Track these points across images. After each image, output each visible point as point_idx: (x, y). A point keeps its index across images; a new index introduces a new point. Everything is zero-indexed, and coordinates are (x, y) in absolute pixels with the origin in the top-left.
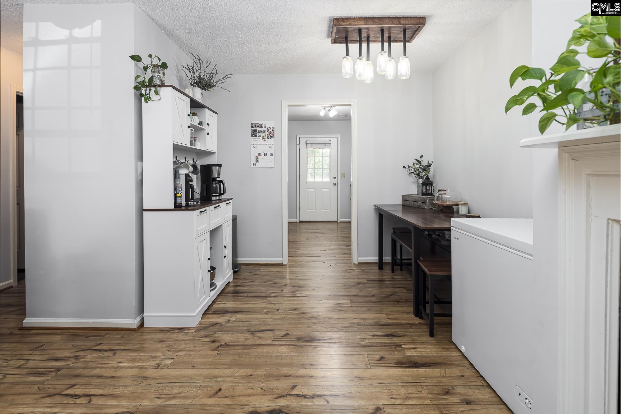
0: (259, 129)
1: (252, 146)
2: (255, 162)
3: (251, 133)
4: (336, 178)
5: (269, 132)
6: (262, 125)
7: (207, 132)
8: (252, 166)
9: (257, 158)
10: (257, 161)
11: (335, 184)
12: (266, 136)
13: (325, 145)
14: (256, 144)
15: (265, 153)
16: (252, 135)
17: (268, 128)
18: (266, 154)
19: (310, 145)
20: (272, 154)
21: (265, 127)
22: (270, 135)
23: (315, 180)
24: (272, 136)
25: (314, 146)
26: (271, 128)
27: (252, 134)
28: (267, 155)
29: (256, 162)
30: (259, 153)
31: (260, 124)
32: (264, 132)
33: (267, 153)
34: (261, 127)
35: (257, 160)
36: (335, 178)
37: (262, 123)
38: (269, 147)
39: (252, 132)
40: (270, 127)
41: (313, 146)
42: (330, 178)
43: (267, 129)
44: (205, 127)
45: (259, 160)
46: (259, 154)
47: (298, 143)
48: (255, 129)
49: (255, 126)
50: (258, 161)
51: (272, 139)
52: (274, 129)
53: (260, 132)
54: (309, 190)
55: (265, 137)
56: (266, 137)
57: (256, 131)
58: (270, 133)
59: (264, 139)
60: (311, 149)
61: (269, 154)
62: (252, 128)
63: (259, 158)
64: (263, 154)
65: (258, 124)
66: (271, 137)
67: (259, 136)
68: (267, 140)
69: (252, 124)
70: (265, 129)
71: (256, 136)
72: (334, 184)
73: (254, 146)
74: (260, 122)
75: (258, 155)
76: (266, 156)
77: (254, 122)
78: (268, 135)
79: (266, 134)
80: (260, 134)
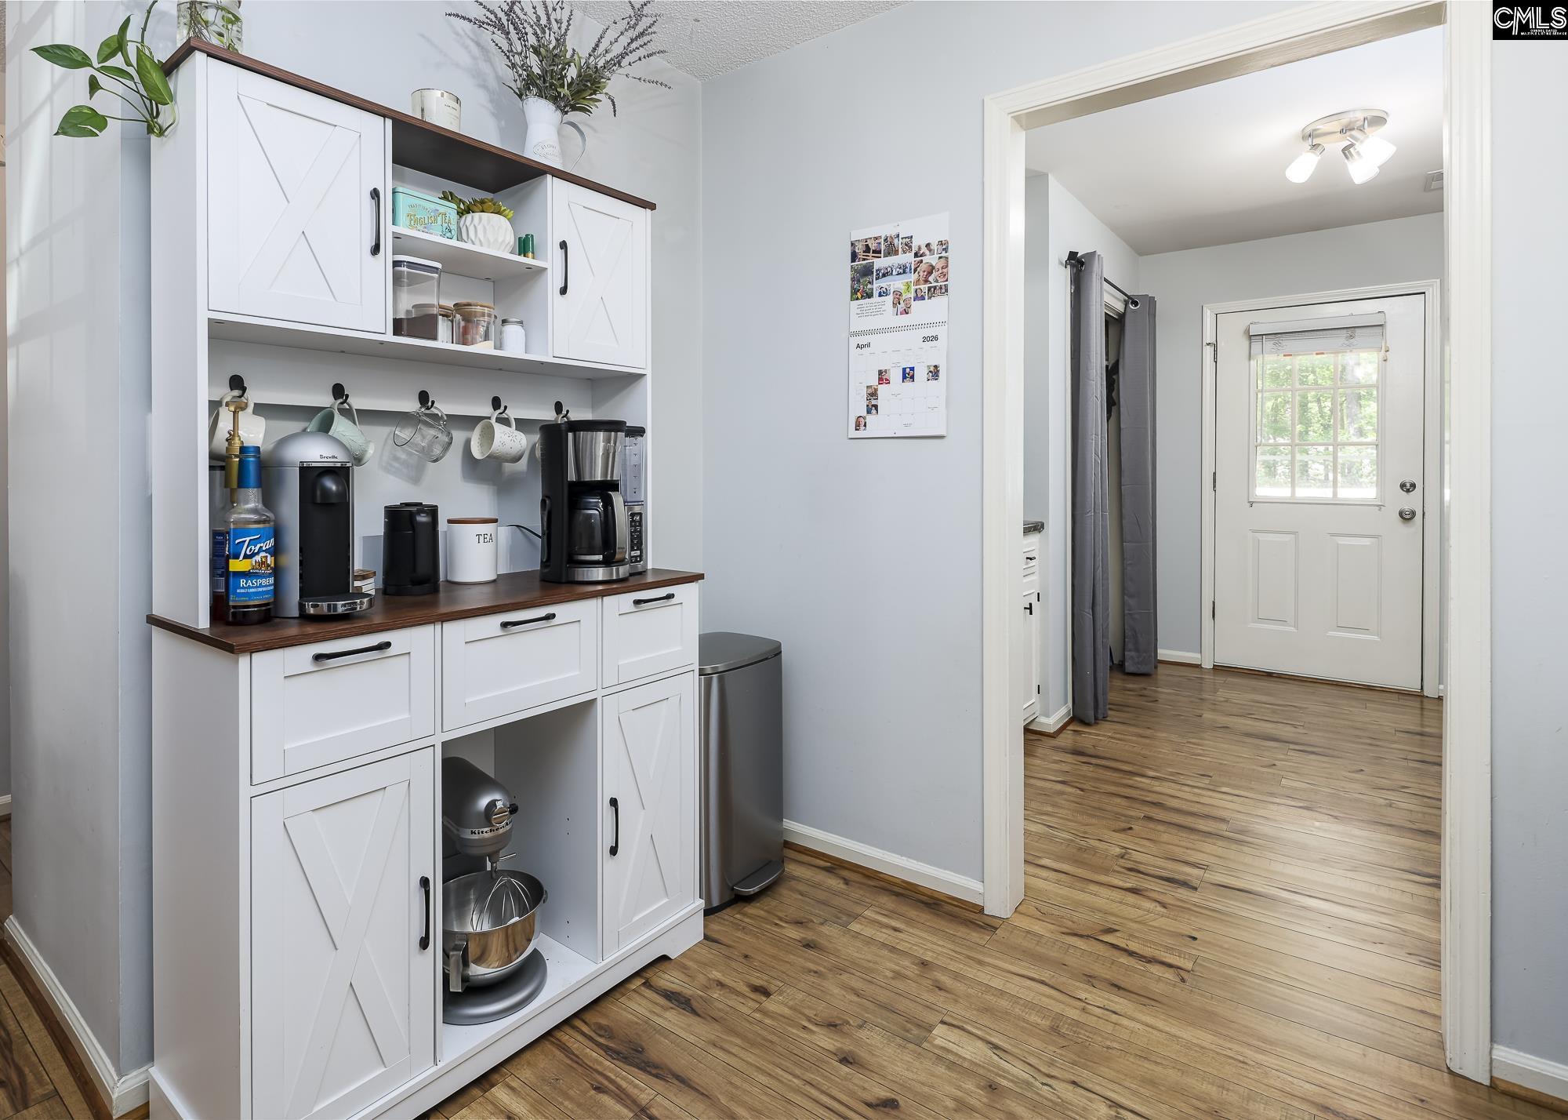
0: (880, 263)
1: (855, 341)
2: (864, 413)
3: (849, 283)
4: (1413, 486)
5: (923, 267)
6: (896, 241)
7: (554, 281)
8: (854, 434)
9: (873, 394)
10: (872, 408)
11: (1407, 517)
12: (913, 288)
13: (1352, 337)
14: (871, 332)
15: (904, 369)
16: (855, 294)
17: (920, 248)
18: (908, 375)
19: (1268, 344)
20: (935, 373)
21: (908, 246)
22: (926, 281)
23: (1293, 492)
24: (935, 288)
25: (1289, 344)
26: (934, 247)
27: (852, 287)
28: (912, 377)
29: (869, 412)
30: (880, 372)
31: (886, 240)
32: (904, 270)
33: (912, 369)
34: (892, 251)
35: (874, 402)
36: (1408, 488)
37: (894, 234)
38: (926, 339)
39: (853, 279)
40: (928, 245)
41: (1284, 343)
42: (1381, 484)
43: (916, 255)
44: (549, 260)
45: (879, 403)
46: (883, 377)
47: (1209, 337)
48: (865, 266)
49: (867, 249)
50: (876, 407)
51: (939, 302)
52: (946, 250)
53: (884, 275)
54: (1262, 537)
55: (904, 296)
56: (912, 295)
57: (867, 271)
58: (930, 273)
59: (902, 306)
60: (1270, 358)
61: (921, 374)
62: (853, 260)
63: (879, 393)
64: (895, 375)
65: (876, 238)
66: (932, 291)
67: (880, 295)
68: (916, 305)
69: (852, 244)
70: (908, 258)
71: (870, 295)
72: (1401, 514)
73: (863, 340)
74: (885, 230)
75: (874, 381)
76: (908, 384)
77: (860, 234)
78: (917, 282)
79: (913, 277)
80: (883, 283)
